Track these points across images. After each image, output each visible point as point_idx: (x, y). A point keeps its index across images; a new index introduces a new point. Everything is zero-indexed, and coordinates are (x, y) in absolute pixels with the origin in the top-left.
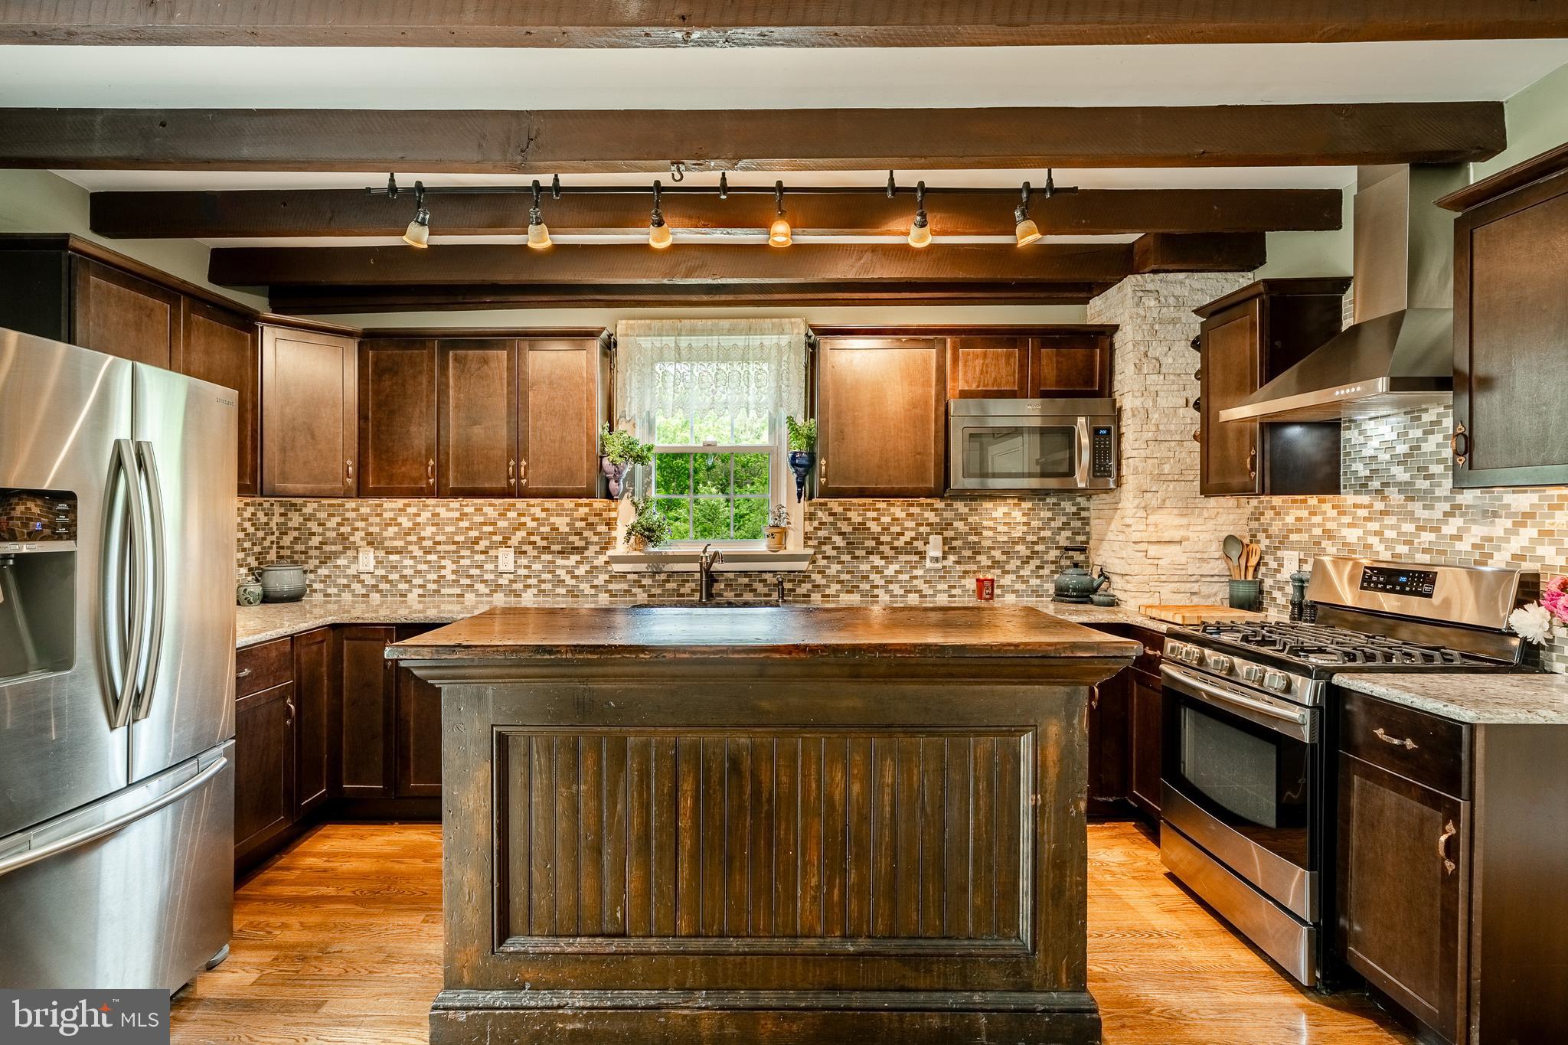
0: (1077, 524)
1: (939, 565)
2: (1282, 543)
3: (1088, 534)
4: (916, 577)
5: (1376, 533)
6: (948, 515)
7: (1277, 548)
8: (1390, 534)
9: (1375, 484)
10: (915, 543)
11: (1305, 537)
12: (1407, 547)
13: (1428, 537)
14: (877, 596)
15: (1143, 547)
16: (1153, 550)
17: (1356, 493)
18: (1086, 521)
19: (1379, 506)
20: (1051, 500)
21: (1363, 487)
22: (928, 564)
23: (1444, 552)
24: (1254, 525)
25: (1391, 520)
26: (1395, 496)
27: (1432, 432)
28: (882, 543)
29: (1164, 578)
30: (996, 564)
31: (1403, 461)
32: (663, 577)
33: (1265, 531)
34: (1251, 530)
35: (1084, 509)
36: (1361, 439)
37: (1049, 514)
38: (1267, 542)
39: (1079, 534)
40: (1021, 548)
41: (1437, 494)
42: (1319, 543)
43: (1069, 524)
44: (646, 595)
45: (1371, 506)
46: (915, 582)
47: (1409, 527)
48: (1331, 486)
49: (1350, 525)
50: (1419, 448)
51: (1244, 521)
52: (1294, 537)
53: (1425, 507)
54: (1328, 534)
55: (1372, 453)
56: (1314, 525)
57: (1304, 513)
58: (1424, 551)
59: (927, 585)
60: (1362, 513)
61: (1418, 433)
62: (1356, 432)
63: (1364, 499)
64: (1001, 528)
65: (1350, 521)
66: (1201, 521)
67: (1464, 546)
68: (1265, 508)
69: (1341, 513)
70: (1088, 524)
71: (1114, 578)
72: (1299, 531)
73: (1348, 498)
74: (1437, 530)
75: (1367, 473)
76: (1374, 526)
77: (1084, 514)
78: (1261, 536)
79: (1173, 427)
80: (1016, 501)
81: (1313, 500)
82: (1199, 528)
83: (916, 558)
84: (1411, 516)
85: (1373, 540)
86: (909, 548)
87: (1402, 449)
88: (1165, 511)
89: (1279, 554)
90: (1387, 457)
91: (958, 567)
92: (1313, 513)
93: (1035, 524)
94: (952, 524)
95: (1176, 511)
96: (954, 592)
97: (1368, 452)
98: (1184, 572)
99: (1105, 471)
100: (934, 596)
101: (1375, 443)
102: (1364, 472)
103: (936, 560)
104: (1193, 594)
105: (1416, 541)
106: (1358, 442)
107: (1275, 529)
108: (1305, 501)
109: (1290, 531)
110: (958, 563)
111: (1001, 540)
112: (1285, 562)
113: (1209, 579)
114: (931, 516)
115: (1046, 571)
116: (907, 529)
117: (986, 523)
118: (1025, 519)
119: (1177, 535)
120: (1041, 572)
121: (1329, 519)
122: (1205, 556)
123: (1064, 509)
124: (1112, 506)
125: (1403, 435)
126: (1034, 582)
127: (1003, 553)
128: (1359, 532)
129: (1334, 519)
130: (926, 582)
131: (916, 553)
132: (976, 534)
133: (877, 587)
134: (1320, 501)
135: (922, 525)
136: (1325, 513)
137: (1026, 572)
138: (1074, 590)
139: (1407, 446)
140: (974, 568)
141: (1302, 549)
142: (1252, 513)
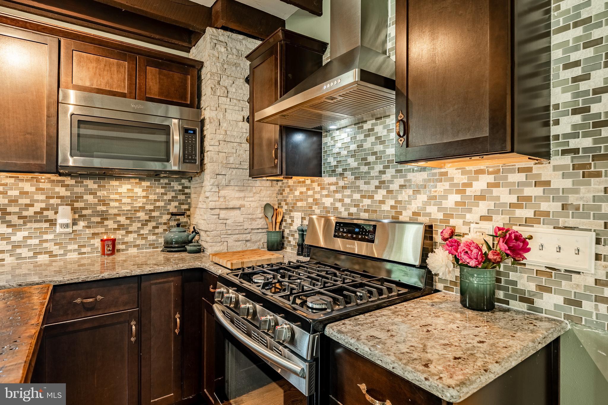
0: (182, 197)
1: (70, 230)
2: (293, 208)
3: (189, 204)
4: (46, 241)
5: (340, 200)
6: (79, 190)
7: (291, 211)
8: (347, 201)
9: (339, 170)
10: (45, 213)
11: (304, 204)
12: (356, 209)
13: (367, 202)
15: (217, 211)
16: (223, 214)
17: (330, 176)
18: (188, 196)
19: (341, 183)
20: (164, 181)
22: (58, 229)
23: (375, 211)
24: (280, 197)
25: (348, 192)
26: (350, 177)
27: (369, 136)
28: (9, 214)
29: (229, 232)
30: (121, 227)
31: (353, 155)
33: (285, 200)
34: (278, 200)
35: (187, 188)
36: (332, 143)
37: (163, 191)
38: (286, 207)
39: (183, 204)
40: (142, 215)
41: (372, 175)
42: (311, 208)
43: (177, 197)
45: (337, 183)
46: (45, 245)
47: (357, 196)
48: (318, 173)
49: (327, 196)
50: (361, 146)
51: (275, 195)
52: (299, 204)
53: (365, 183)
54: (316, 202)
55: (338, 151)
56: (309, 196)
57: (304, 189)
58: (366, 211)
59: (57, 247)
60: (333, 188)
61: (361, 137)
62: (330, 138)
63: (333, 179)
64: (124, 200)
65: (327, 193)
66: (251, 194)
67: (386, 207)
68: (285, 187)
69: (322, 189)
70: (189, 197)
71: (202, 233)
72: (301, 200)
73: (326, 179)
74: (371, 197)
76: (339, 196)
77: (187, 191)
78: (283, 204)
79: (235, 134)
80: (137, 180)
81: (308, 181)
82: (251, 199)
83: (47, 225)
84: (357, 189)
85: (338, 205)
86: (39, 217)
87: (353, 147)
88: (230, 188)
89: (292, 214)
90: (346, 153)
91: (88, 231)
92: (308, 189)
93: (152, 197)
94: (82, 197)
95: (236, 188)
96: (83, 250)
97: (336, 150)
98: (241, 228)
99: (192, 159)
100: (65, 254)
101: (339, 145)
102: (334, 163)
103: (67, 226)
104: (247, 241)
105: (361, 204)
106: (330, 144)
107: (290, 199)
108: (304, 182)
109: (297, 200)
110: (88, 227)
111: (126, 209)
112: (295, 220)
113: (256, 231)
114: (62, 191)
115: (160, 230)
116: (37, 201)
117: (112, 197)
118: (144, 194)
119: (237, 203)
120: (157, 231)
121: (316, 193)
122: (254, 217)
123: (173, 187)
124: (201, 185)
125: (353, 138)
126: (151, 238)
127: (127, 218)
128: (331, 200)
129: (319, 192)
130: (56, 244)
131: (46, 221)
132: (104, 205)
134: (312, 182)
135: (53, 198)
136: (314, 189)
137: (145, 231)
138: (177, 243)
139: (356, 145)
140: (103, 230)
141: (303, 211)
142: (279, 190)
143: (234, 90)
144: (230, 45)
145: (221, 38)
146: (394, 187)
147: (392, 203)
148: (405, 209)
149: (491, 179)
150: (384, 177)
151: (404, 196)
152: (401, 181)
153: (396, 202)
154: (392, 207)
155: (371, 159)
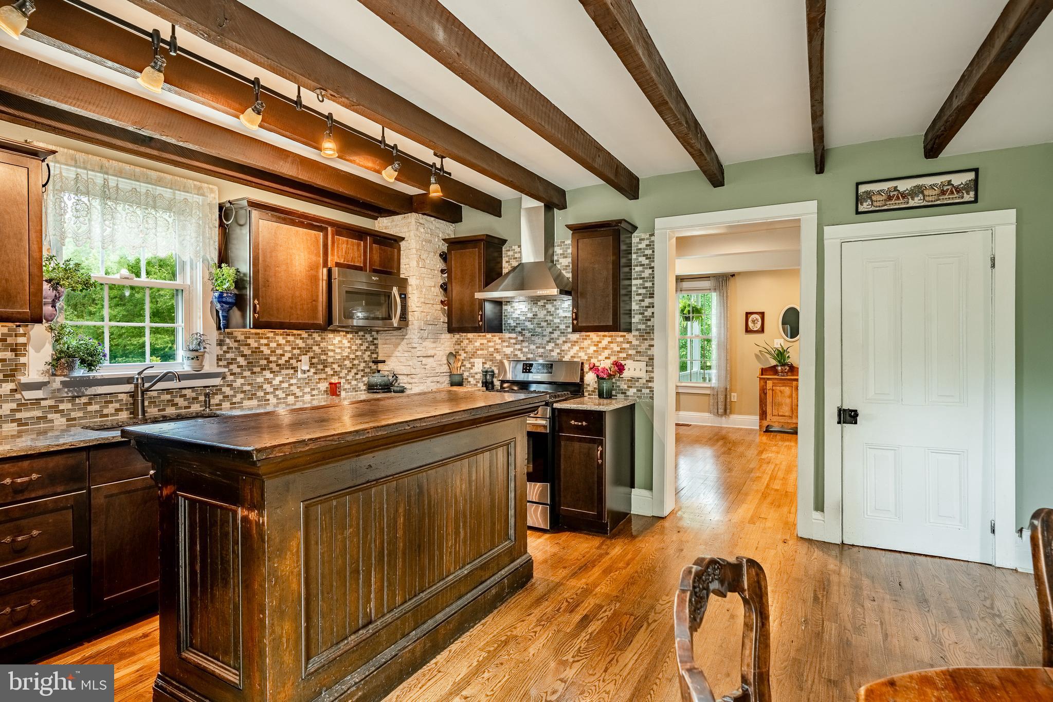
0: (372, 347)
1: (306, 376)
2: (474, 355)
3: (377, 353)
4: (292, 385)
5: (519, 350)
6: (310, 342)
7: (471, 358)
8: (525, 350)
9: (519, 329)
10: (291, 361)
11: (485, 352)
12: (532, 355)
13: (541, 350)
14: (269, 400)
15: (421, 359)
16: (425, 360)
17: (510, 333)
18: (376, 345)
19: (520, 338)
20: (361, 333)
21: (513, 330)
22: (300, 375)
23: (547, 356)
24: (458, 347)
25: (525, 344)
26: (528, 335)
28: (271, 362)
29: (428, 375)
30: (335, 373)
31: (530, 320)
32: (84, 400)
33: (463, 350)
34: (455, 349)
35: (375, 339)
36: (512, 310)
37: (360, 342)
38: (465, 355)
39: (373, 353)
40: (347, 362)
41: (544, 334)
42: (493, 355)
43: (369, 347)
44: (64, 420)
45: (516, 338)
46: (292, 388)
47: (533, 347)
48: (500, 330)
49: (507, 346)
50: (537, 315)
51: (452, 346)
52: (479, 352)
53: (539, 339)
54: (497, 351)
55: (517, 316)
56: (490, 347)
57: (485, 341)
58: (540, 356)
59: (299, 390)
60: (513, 341)
61: (535, 309)
63: (514, 335)
64: (338, 351)
65: (507, 344)
66: (440, 345)
67: (554, 354)
68: (464, 339)
69: (503, 341)
70: (377, 347)
71: (400, 377)
72: (482, 349)
73: (507, 335)
74: (544, 347)
75: (515, 324)
76: (518, 347)
77: (376, 342)
78: (461, 352)
79: (430, 297)
80: (344, 333)
81: (489, 335)
82: (439, 349)
83: (292, 371)
84: (534, 343)
85: (518, 353)
86: (288, 365)
87: (530, 315)
88: (428, 340)
89: (472, 360)
90: (524, 318)
91: (316, 377)
93: (354, 347)
94: (312, 348)
95: (432, 340)
96: (314, 392)
97: (515, 315)
98: (434, 371)
99: (404, 318)
100: (303, 396)
101: (518, 312)
102: (513, 324)
103: (304, 372)
104: (438, 382)
105: (536, 352)
106: (510, 311)
107: (470, 348)
108: (485, 336)
109: (478, 350)
110: (315, 373)
111: (338, 358)
112: (475, 364)
113: (442, 374)
114: (300, 343)
115: (359, 376)
116: (286, 351)
117: (330, 347)
118: (349, 345)
119: (431, 352)
120: (357, 377)
121: (497, 344)
122: (441, 363)
123: (367, 339)
124: (401, 337)
125: (530, 309)
126: (354, 383)
127: (339, 366)
128: (512, 349)
129: (500, 344)
130: (298, 387)
131: (292, 368)
132: (325, 354)
133: (268, 393)
134: (492, 336)
135: (295, 349)
136: (495, 341)
137: (349, 377)
138: (380, 385)
139: (532, 314)
140: (324, 376)
141: (483, 358)
142: (456, 341)
143: (428, 262)
144: (426, 226)
145: (421, 221)
146: (560, 342)
147: (558, 351)
148: (566, 354)
149: (609, 339)
150: (553, 336)
151: (566, 347)
152: (564, 339)
153: (561, 350)
154: (558, 353)
155: (544, 324)
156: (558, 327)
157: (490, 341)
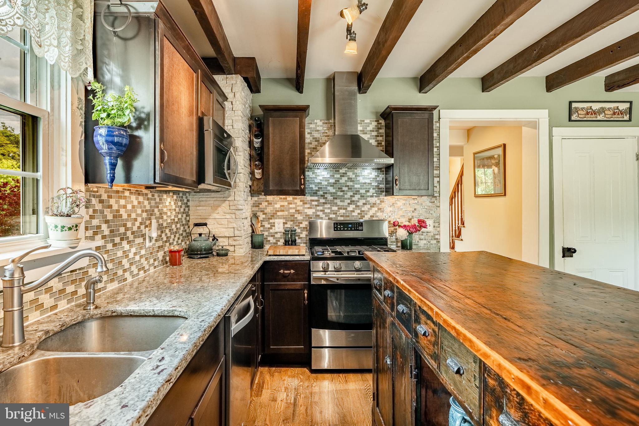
2: (273, 216)
5: (321, 211)
7: (271, 219)
8: (327, 211)
9: (321, 193)
10: (142, 228)
11: (286, 213)
12: (334, 215)
13: (342, 211)
17: (311, 196)
19: (322, 201)
21: (315, 193)
23: (349, 216)
25: (326, 206)
26: (329, 197)
27: (344, 176)
28: (128, 230)
31: (332, 185)
33: (262, 211)
34: (253, 211)
35: (188, 201)
36: (314, 176)
37: (180, 204)
38: (264, 216)
39: (187, 216)
40: (174, 226)
41: (345, 197)
42: (294, 216)
43: (185, 210)
45: (318, 201)
46: (142, 260)
47: (335, 208)
48: (302, 193)
49: (309, 208)
50: (339, 181)
51: (254, 207)
52: (279, 214)
53: (341, 201)
54: (298, 211)
55: (319, 181)
56: (291, 208)
57: (286, 204)
58: (341, 216)
59: (146, 262)
60: (314, 203)
61: (338, 176)
62: (311, 173)
63: (316, 198)
64: (169, 214)
65: (309, 206)
67: (355, 214)
68: (263, 201)
69: (304, 203)
72: (283, 211)
73: (308, 198)
74: (346, 209)
75: (317, 189)
76: (320, 208)
77: (188, 203)
78: (260, 214)
81: (290, 198)
83: (142, 240)
84: (336, 205)
86: (139, 232)
87: (332, 181)
89: (271, 221)
90: (326, 183)
92: (289, 204)
93: (177, 210)
97: (316, 181)
101: (320, 178)
102: (315, 188)
105: (338, 213)
106: (312, 177)
107: (269, 210)
108: (286, 198)
109: (278, 211)
111: (168, 222)
112: (276, 224)
116: (138, 215)
117: (164, 210)
118: (174, 207)
121: (299, 206)
123: (184, 201)
124: (222, 199)
125: (332, 176)
128: (314, 211)
129: (301, 206)
130: (146, 259)
131: (142, 236)
132: (162, 218)
133: (126, 271)
134: (293, 199)
135: (144, 211)
136: (296, 203)
139: (334, 180)
141: (284, 218)
142: (254, 204)
146: (360, 203)
147: (359, 211)
148: (367, 214)
150: (353, 199)
151: (365, 208)
152: (364, 201)
153: (361, 211)
154: (358, 214)
155: (345, 189)
156: (359, 191)
157: (291, 204)
